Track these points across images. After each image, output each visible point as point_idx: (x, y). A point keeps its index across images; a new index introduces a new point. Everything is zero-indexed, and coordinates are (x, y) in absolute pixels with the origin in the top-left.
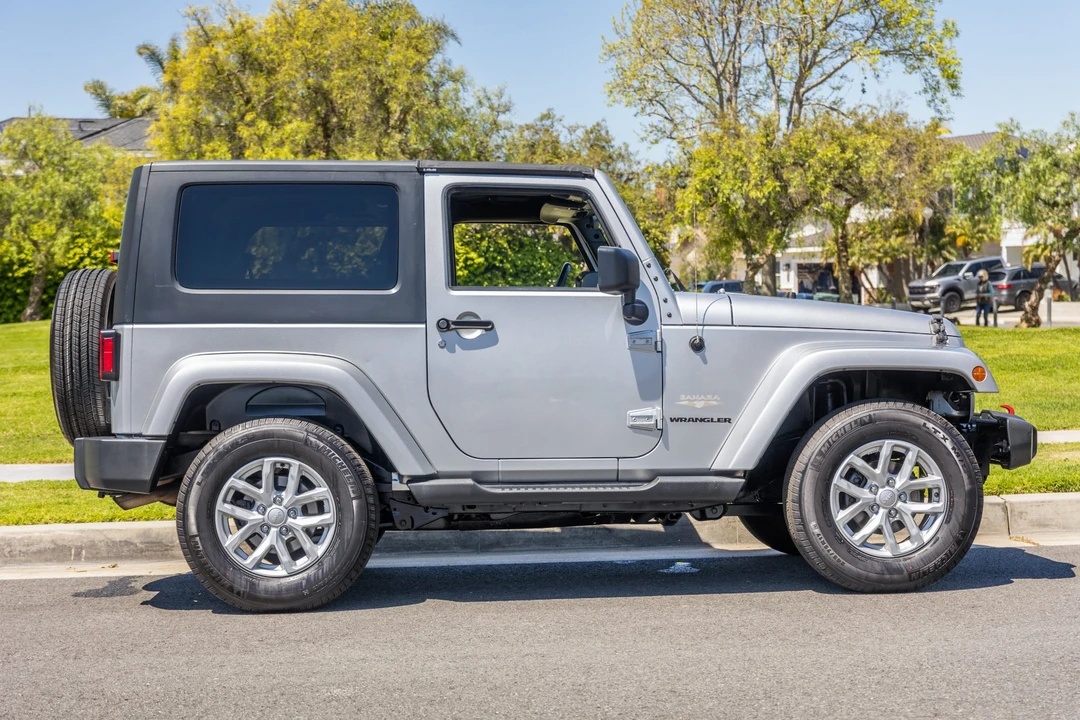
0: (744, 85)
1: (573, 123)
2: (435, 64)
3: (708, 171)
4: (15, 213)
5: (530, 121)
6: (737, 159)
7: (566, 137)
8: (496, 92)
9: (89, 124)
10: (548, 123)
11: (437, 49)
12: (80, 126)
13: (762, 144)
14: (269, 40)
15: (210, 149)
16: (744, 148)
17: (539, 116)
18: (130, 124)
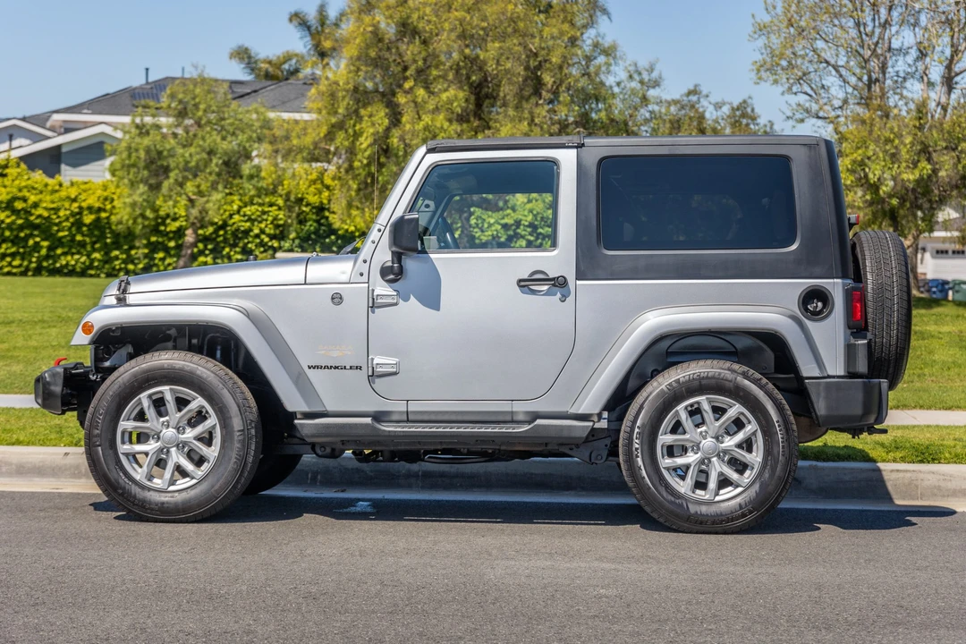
0: (893, 67)
1: (719, 100)
2: (589, 38)
3: (860, 151)
4: (174, 169)
5: (677, 96)
6: (888, 141)
7: (711, 113)
8: (647, 67)
9: (239, 86)
10: (694, 98)
11: (591, 23)
12: (230, 87)
13: (915, 126)
14: (428, 10)
15: (368, 113)
16: (896, 130)
17: (686, 91)
18: (280, 86)
